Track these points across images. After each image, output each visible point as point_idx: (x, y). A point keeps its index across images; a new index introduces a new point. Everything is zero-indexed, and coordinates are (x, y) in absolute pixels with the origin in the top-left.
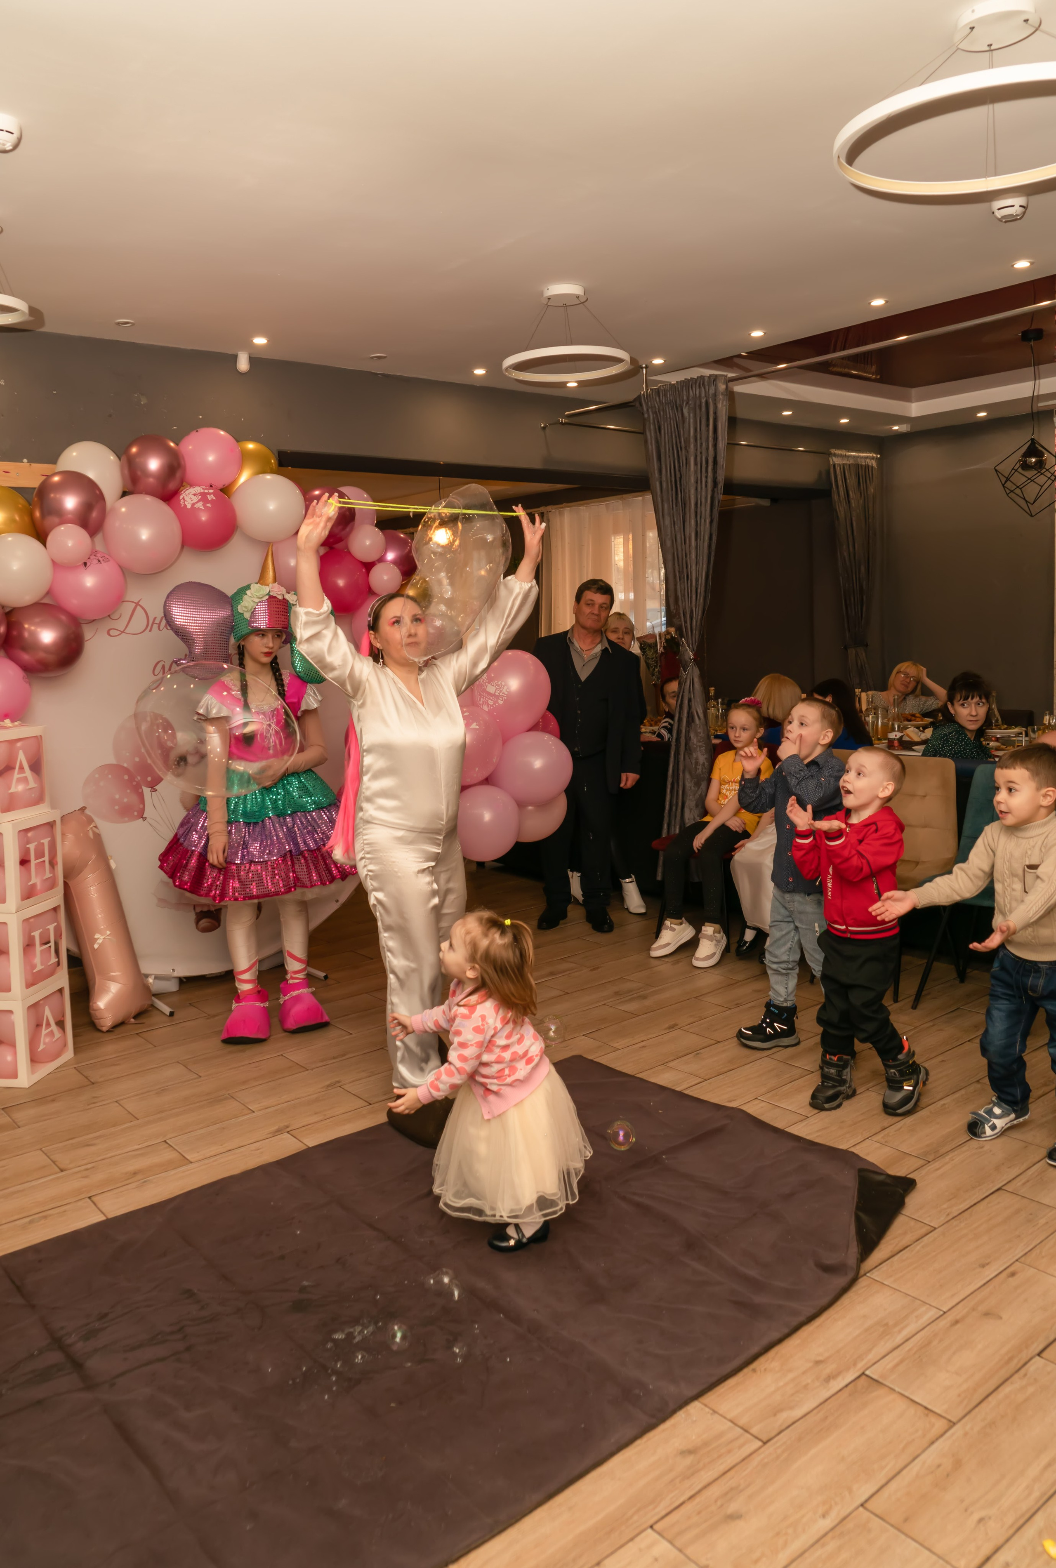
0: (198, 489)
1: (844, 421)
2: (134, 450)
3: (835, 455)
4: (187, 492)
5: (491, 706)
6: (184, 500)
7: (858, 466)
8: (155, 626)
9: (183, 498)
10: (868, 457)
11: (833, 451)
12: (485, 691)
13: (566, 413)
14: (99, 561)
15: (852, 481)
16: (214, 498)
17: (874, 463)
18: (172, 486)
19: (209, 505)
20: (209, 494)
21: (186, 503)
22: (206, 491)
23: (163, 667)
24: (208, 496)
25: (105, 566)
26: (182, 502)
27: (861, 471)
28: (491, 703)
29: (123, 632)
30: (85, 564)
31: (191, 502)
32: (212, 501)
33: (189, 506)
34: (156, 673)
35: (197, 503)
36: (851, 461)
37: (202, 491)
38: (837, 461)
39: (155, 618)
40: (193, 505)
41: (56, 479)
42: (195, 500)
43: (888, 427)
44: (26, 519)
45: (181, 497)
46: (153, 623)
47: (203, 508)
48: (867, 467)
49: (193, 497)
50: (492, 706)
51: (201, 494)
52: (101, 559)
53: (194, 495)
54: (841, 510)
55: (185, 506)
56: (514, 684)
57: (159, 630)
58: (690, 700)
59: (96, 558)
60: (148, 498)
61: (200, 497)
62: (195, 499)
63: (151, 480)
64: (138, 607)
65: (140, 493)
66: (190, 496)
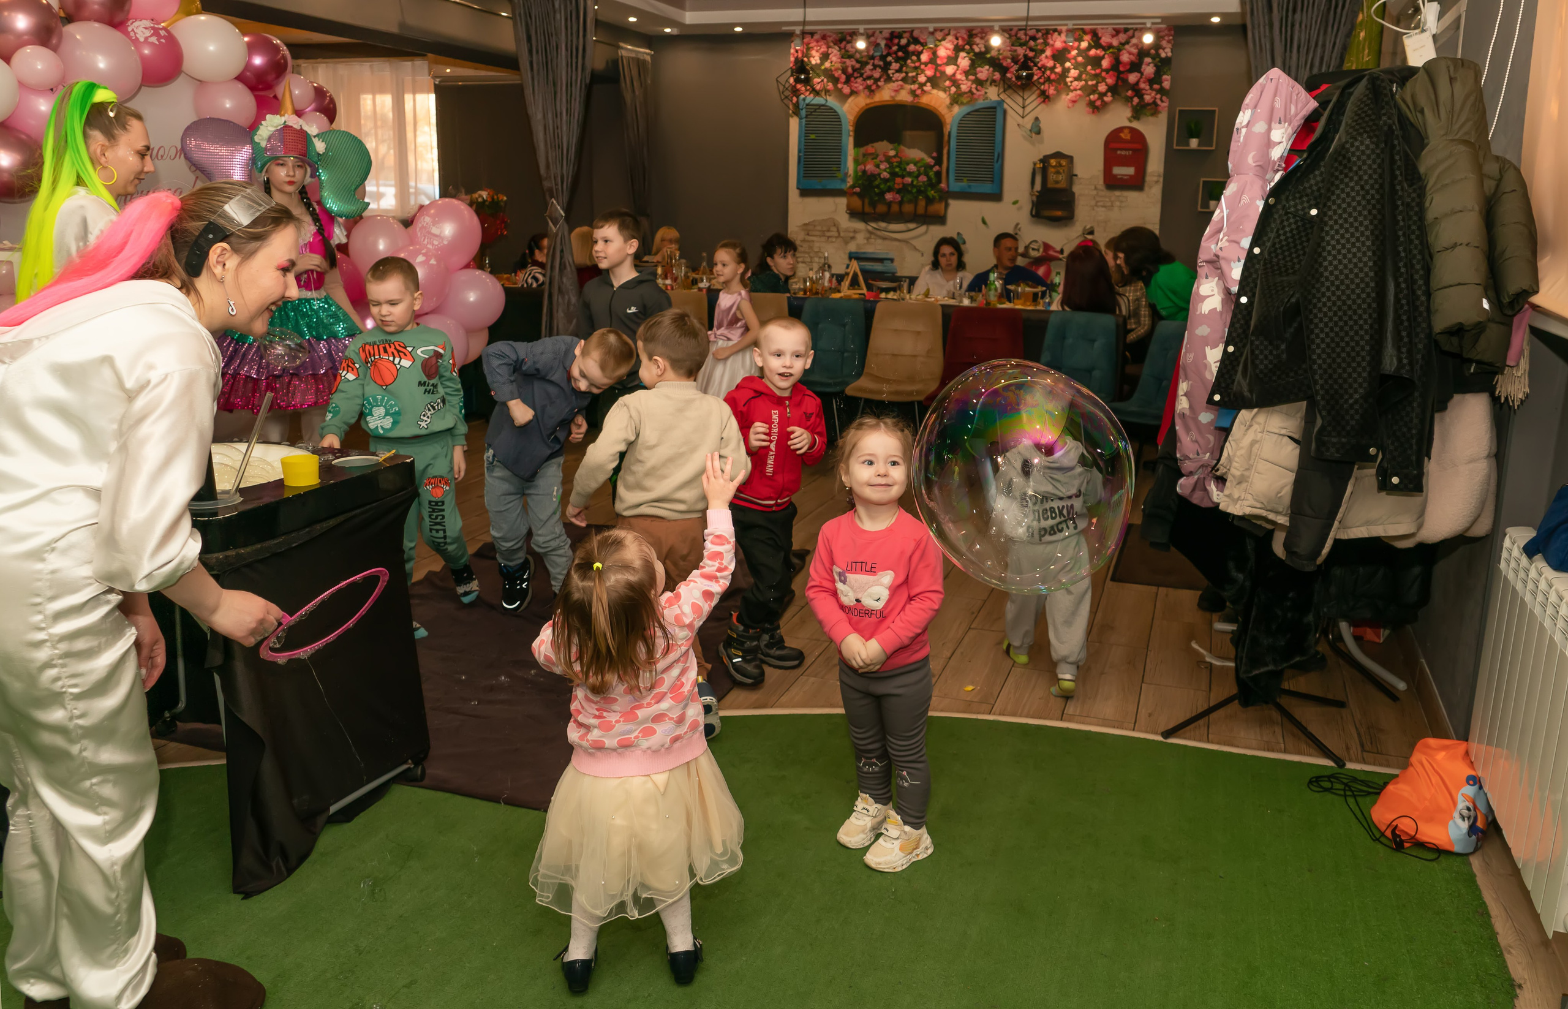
0: (146, 23)
1: (632, 19)
3: (622, 48)
4: (136, 24)
5: (435, 245)
6: (135, 33)
7: (638, 60)
9: (133, 30)
10: (644, 52)
11: (622, 44)
12: (430, 233)
15: (635, 72)
16: (165, 35)
17: (648, 58)
18: (119, 16)
19: (163, 41)
20: (161, 29)
21: (137, 35)
22: (155, 26)
24: (160, 32)
26: (132, 33)
27: (640, 63)
28: (436, 243)
31: (143, 36)
32: (164, 37)
33: (141, 40)
35: (151, 36)
36: (633, 55)
37: (150, 25)
38: (624, 53)
40: (146, 38)
43: (660, 29)
45: (130, 28)
47: (156, 43)
48: (644, 61)
49: (143, 30)
50: (437, 245)
51: (151, 28)
53: (145, 28)
54: (628, 97)
55: (137, 38)
56: (448, 230)
58: (562, 251)
60: (97, 25)
61: (151, 31)
62: (147, 33)
63: (96, 7)
65: (89, 19)
66: (141, 29)
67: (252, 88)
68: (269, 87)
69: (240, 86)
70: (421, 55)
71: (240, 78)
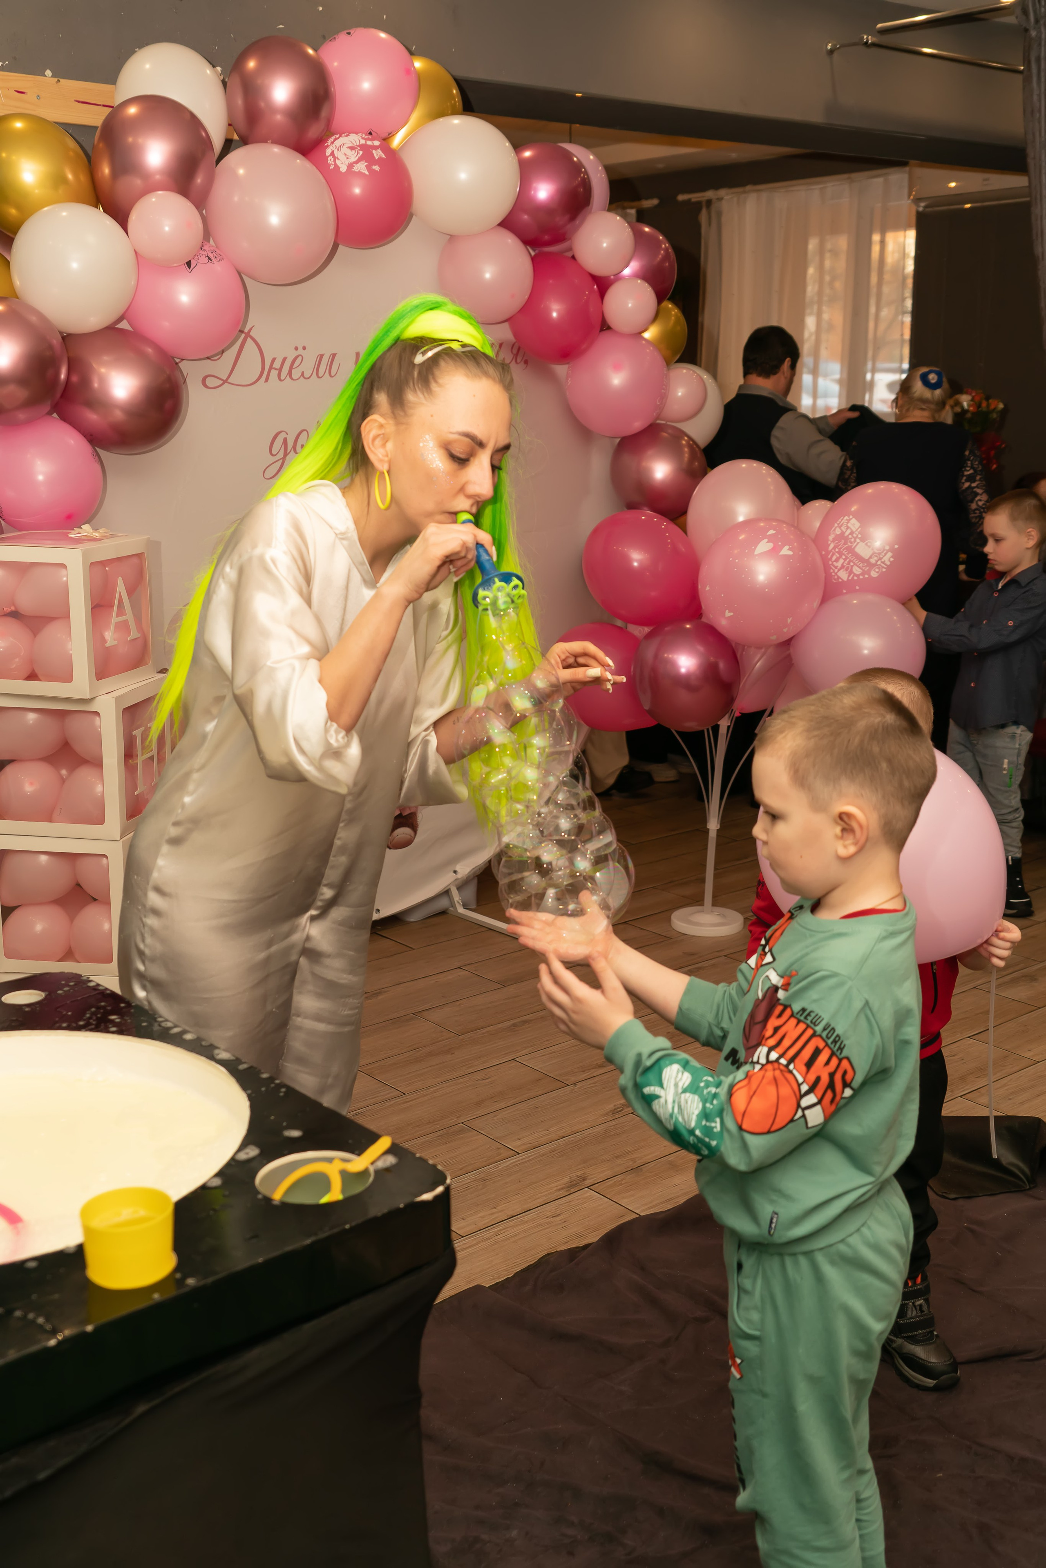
0: (355, 139)
2: (252, 64)
4: (338, 143)
5: (855, 575)
6: (335, 158)
8: (274, 373)
9: (332, 154)
12: (851, 550)
13: (879, 26)
14: (209, 258)
16: (384, 156)
18: (313, 132)
19: (376, 168)
20: (376, 148)
21: (338, 162)
22: (369, 143)
23: (285, 441)
24: (374, 152)
25: (218, 267)
26: (330, 160)
29: (225, 381)
30: (189, 264)
31: (347, 162)
32: (380, 161)
33: (343, 169)
34: (274, 452)
35: (357, 162)
37: (363, 142)
39: (274, 360)
40: (350, 166)
41: (132, 110)
42: (353, 159)
44: (83, 178)
45: (328, 152)
46: (271, 368)
47: (367, 173)
49: (349, 152)
50: (858, 576)
51: (363, 147)
52: (211, 256)
53: (352, 148)
55: (337, 167)
57: (281, 380)
59: (205, 253)
60: (276, 149)
61: (361, 153)
62: (353, 156)
63: (279, 117)
64: (249, 339)
65: (264, 140)
66: (345, 150)
67: (528, 242)
68: (559, 237)
69: (510, 241)
70: (901, 164)
71: (507, 224)
